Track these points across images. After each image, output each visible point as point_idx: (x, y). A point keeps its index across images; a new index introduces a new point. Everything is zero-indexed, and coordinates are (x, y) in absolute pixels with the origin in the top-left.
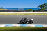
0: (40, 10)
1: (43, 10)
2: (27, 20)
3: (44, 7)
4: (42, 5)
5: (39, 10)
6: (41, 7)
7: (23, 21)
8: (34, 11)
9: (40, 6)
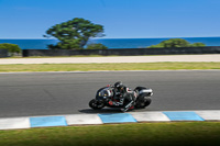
0: (57, 47)
1: (69, 48)
2: (129, 95)
3: (71, 35)
4: (63, 26)
5: (51, 46)
6: (60, 34)
7: (110, 98)
8: (26, 54)
9: (54, 29)
